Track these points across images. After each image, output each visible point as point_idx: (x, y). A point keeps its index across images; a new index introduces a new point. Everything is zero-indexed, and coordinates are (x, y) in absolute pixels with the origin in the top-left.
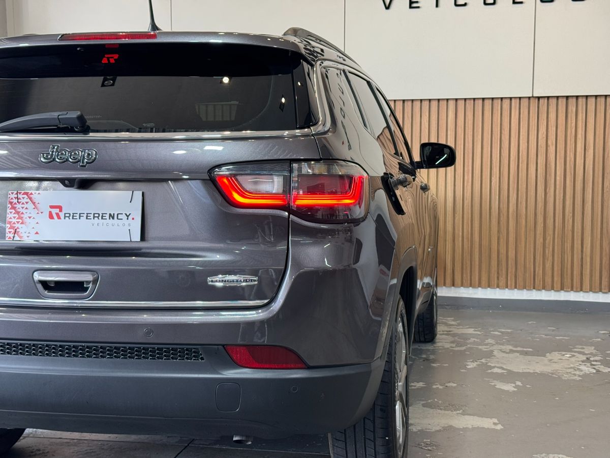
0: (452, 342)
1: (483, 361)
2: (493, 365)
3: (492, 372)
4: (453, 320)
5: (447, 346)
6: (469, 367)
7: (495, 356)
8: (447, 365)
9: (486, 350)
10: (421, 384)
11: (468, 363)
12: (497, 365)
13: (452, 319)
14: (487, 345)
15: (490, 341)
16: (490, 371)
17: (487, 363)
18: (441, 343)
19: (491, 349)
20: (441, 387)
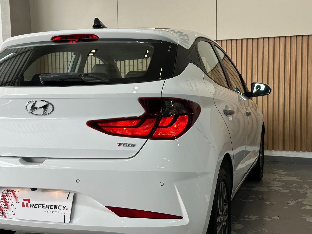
0: (280, 187)
1: (300, 200)
2: (305, 203)
3: (305, 209)
4: (284, 172)
5: (277, 189)
6: (289, 205)
7: (307, 197)
8: (275, 203)
9: (302, 192)
10: (255, 217)
11: (289, 202)
12: (309, 204)
13: (283, 170)
14: (303, 189)
15: (305, 186)
16: (303, 208)
17: (302, 202)
18: (273, 187)
19: (305, 191)
20: (269, 220)
